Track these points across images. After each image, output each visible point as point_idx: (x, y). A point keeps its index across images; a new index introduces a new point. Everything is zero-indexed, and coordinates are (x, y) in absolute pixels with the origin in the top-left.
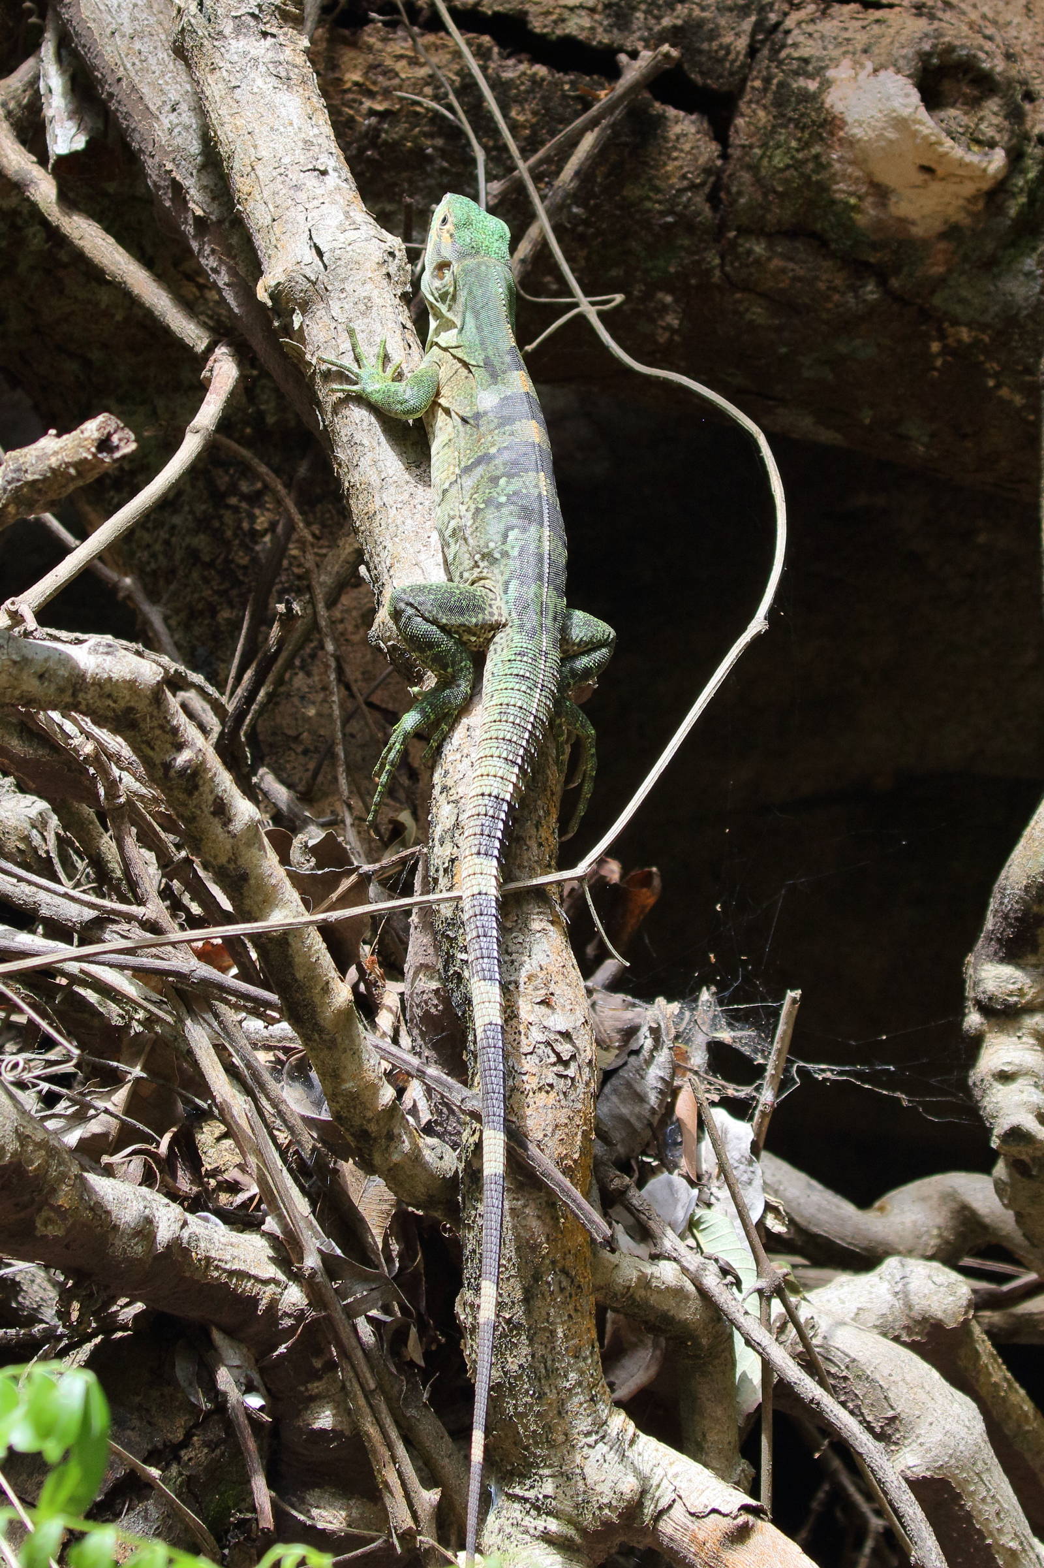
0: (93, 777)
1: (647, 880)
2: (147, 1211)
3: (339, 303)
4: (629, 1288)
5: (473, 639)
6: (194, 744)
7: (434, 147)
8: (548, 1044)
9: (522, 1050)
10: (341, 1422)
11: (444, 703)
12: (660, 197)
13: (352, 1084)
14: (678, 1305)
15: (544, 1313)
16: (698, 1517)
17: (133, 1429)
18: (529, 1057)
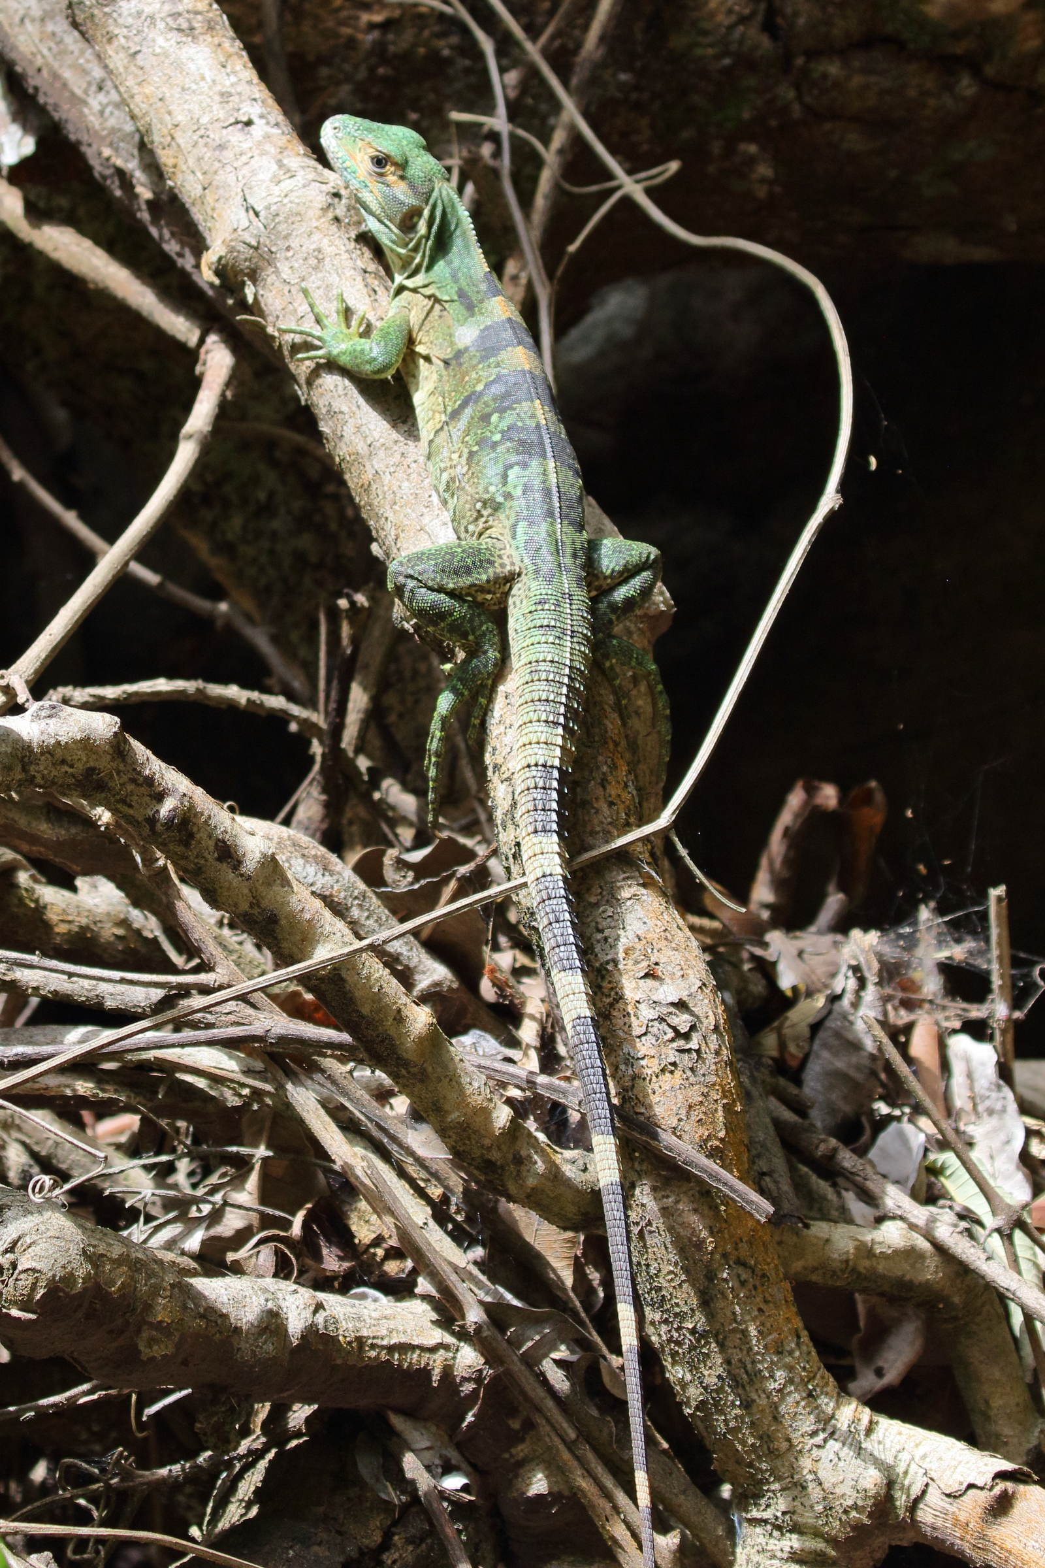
0: (127, 846)
1: (868, 798)
2: (270, 1305)
3: (287, 263)
4: (847, 1261)
5: (489, 597)
6: (175, 790)
7: (451, 47)
8: (661, 1019)
9: (634, 1033)
10: (556, 1482)
11: (475, 676)
12: (710, 39)
13: (457, 1114)
14: (913, 1266)
15: (729, 1314)
16: (955, 1497)
17: (320, 1544)
18: (643, 1038)
